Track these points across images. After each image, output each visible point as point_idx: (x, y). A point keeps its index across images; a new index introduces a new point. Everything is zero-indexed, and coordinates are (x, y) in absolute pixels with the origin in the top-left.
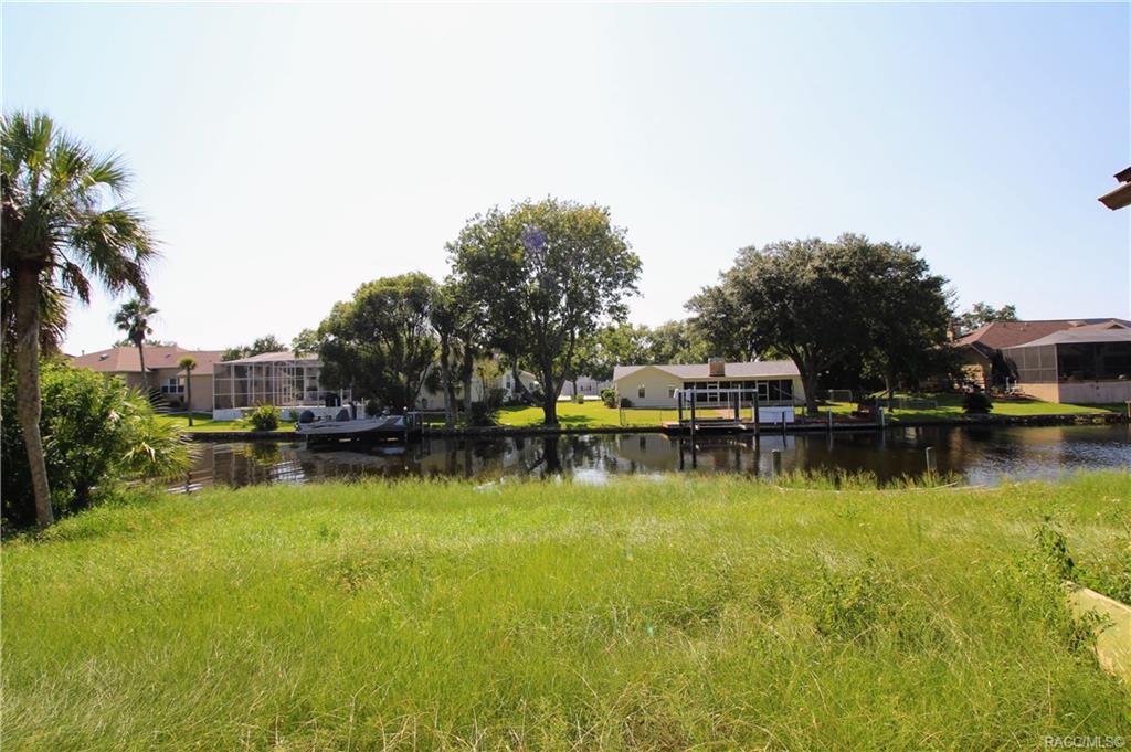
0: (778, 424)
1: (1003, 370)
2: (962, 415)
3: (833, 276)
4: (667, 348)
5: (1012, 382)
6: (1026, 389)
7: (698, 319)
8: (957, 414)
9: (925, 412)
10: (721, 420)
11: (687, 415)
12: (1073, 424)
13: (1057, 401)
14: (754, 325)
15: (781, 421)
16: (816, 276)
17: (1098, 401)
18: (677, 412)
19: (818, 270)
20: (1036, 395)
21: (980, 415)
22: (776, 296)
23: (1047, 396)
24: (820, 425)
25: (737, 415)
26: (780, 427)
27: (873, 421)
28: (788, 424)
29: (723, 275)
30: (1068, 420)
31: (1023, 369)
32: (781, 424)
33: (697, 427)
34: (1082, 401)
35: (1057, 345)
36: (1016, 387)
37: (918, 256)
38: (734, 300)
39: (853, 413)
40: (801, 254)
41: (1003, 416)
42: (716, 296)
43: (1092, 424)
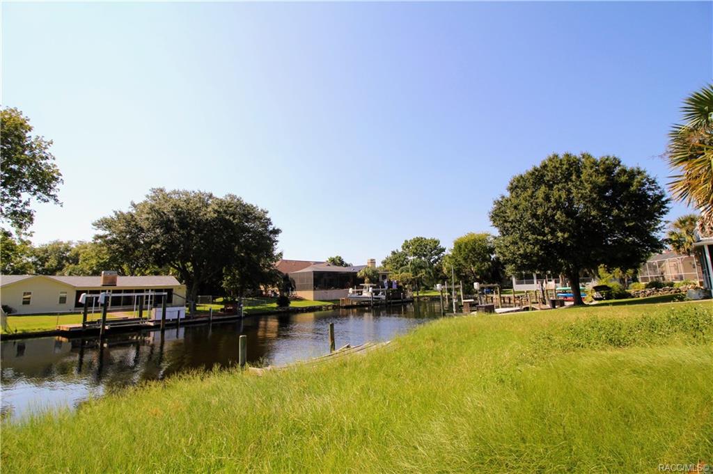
0: (173, 320)
1: (288, 284)
2: (277, 308)
3: (227, 217)
4: (52, 262)
5: (292, 290)
6: (299, 294)
7: (106, 236)
8: (273, 308)
9: (256, 307)
10: (126, 320)
11: (94, 317)
12: (322, 310)
13: (312, 299)
14: (163, 245)
15: (176, 317)
16: (216, 215)
17: (327, 299)
18: (82, 316)
19: (216, 211)
20: (303, 297)
21: (286, 308)
22: (183, 224)
23: (307, 297)
24: (204, 319)
25: (141, 315)
26: (175, 322)
27: (236, 314)
28: (181, 319)
29: (134, 205)
30: (320, 308)
31: (297, 283)
32: (177, 320)
33: (107, 327)
34: (321, 299)
35: (314, 272)
36: (294, 293)
37: (268, 216)
38: (145, 225)
39: (222, 310)
40: (203, 200)
41: (295, 308)
42: (129, 220)
43: (328, 310)
